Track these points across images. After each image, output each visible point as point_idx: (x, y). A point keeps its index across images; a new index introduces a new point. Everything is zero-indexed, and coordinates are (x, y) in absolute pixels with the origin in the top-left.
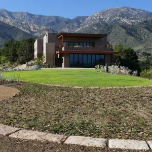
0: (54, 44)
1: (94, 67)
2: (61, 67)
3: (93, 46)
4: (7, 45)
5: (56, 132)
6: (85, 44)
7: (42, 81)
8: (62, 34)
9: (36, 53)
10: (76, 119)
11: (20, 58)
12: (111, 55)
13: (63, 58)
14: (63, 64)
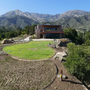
0: (40, 29)
2: (43, 38)
4: (26, 28)
6: (53, 29)
8: (43, 25)
11: (30, 33)
12: (63, 34)
13: (43, 35)
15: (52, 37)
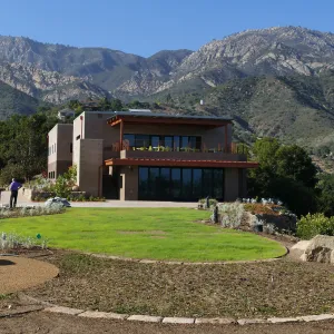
0: (101, 141)
3: (198, 146)
5: (119, 313)
6: (177, 140)
7: (86, 247)
8: (120, 117)
9: (52, 158)
10: (139, 302)
11: (12, 169)
13: (124, 176)
14: (122, 191)
15: (177, 193)
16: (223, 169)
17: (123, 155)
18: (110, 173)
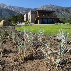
0: (34, 15)
1: (55, 24)
8: (37, 10)
13: (38, 20)
14: (38, 23)
16: (54, 19)
17: (38, 17)
18: (35, 20)
